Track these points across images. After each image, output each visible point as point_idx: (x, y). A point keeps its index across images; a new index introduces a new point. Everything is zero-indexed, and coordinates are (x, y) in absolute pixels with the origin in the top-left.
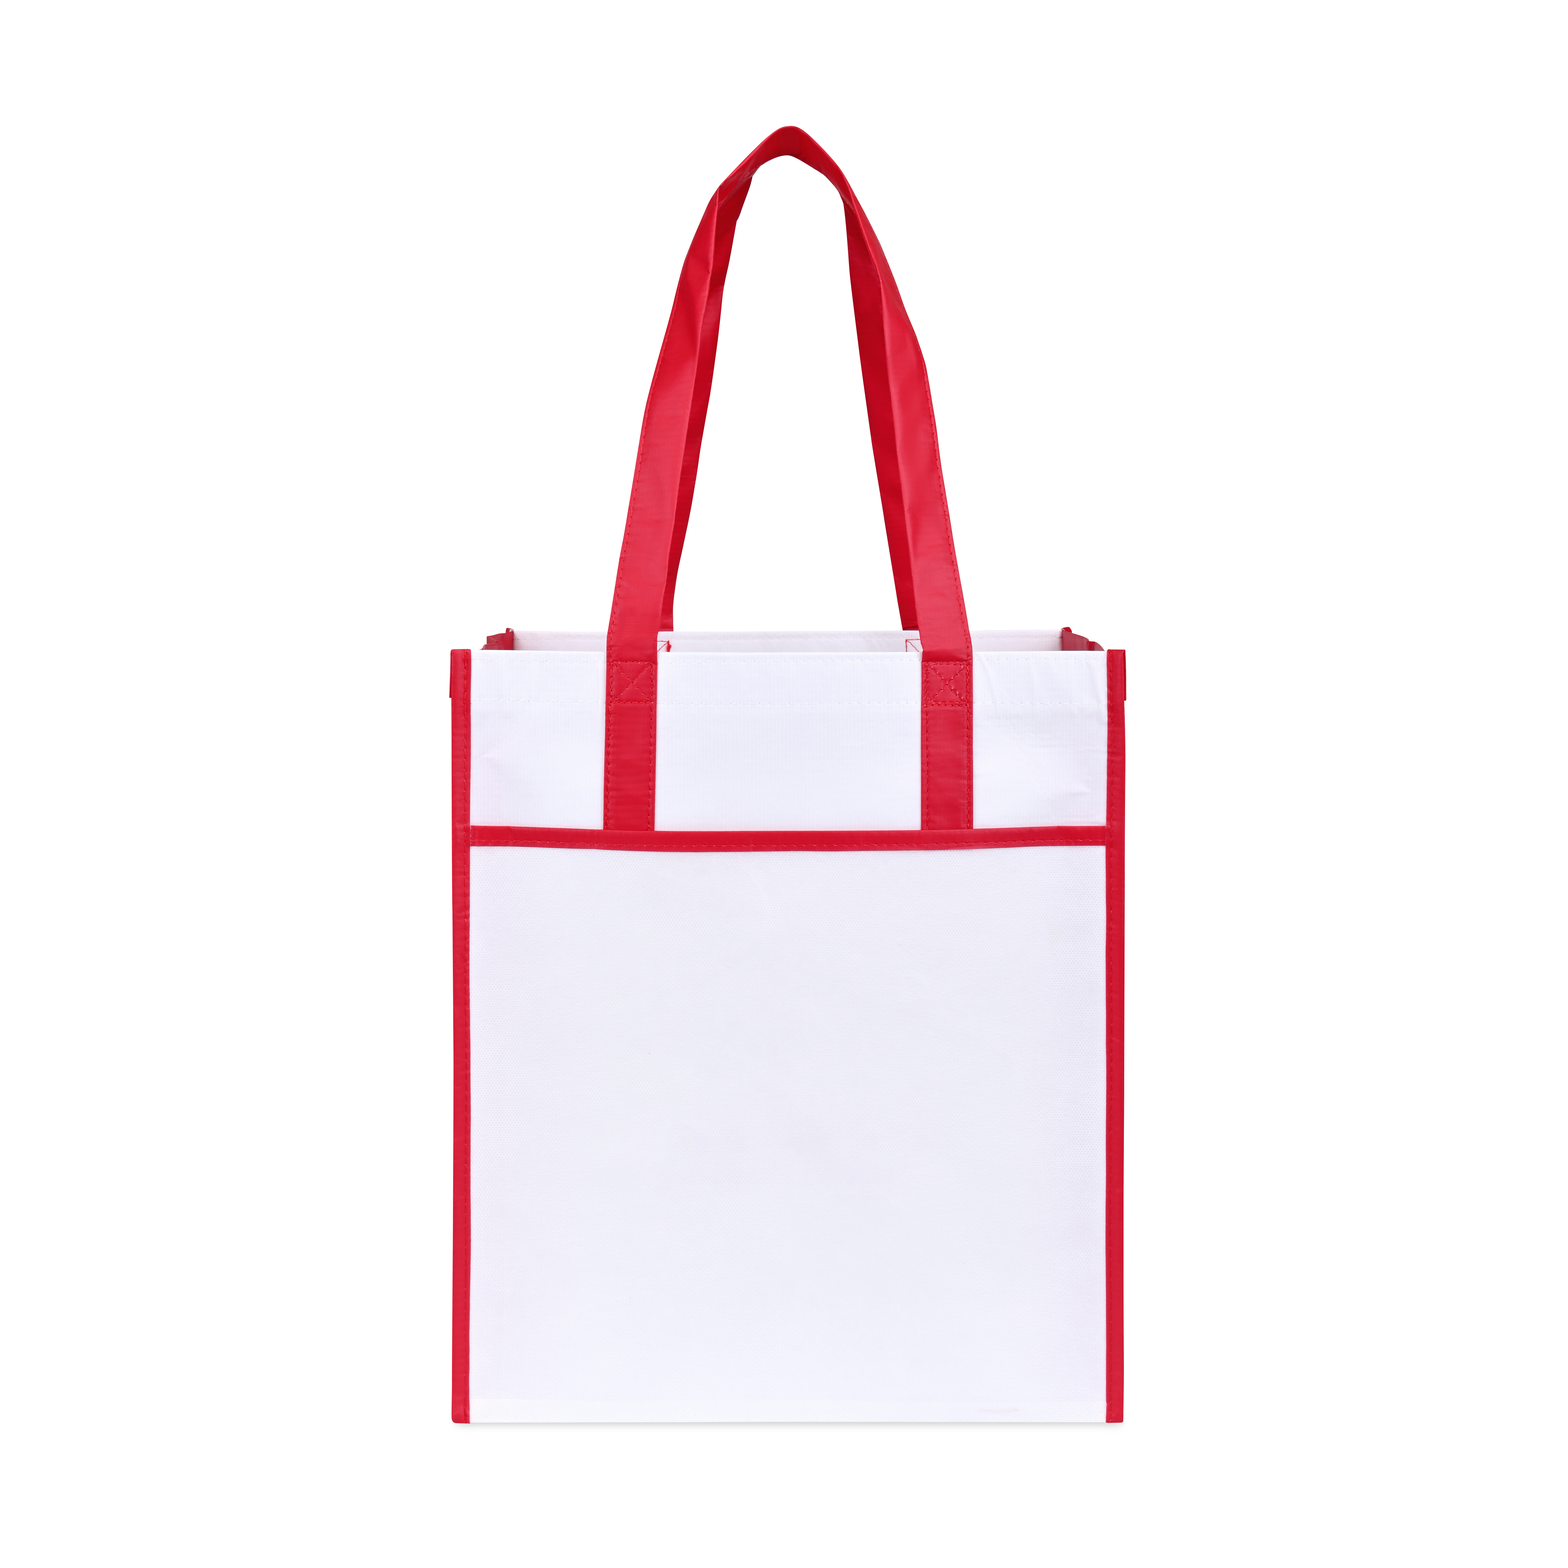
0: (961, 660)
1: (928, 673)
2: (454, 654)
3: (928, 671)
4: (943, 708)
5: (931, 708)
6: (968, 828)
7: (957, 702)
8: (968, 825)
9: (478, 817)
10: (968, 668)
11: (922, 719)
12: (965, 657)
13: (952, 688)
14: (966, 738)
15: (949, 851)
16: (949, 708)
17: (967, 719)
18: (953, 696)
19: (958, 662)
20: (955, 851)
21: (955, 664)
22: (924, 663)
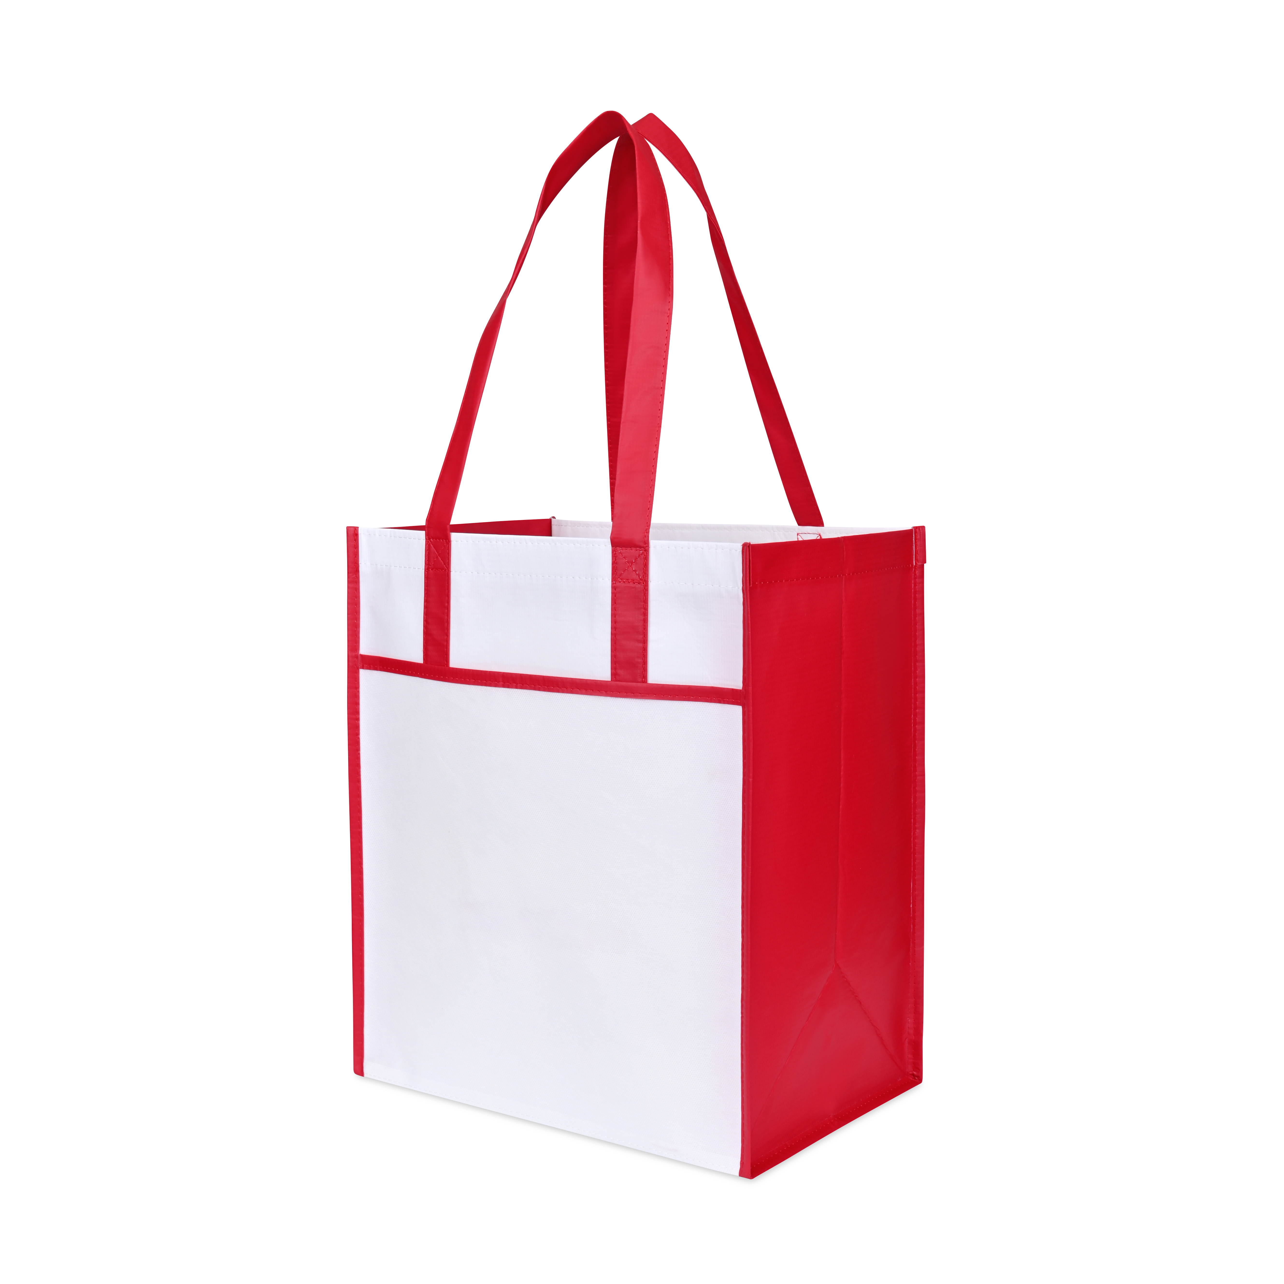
0: (640, 547)
1: (617, 556)
2: (348, 528)
3: (616, 554)
4: (627, 584)
5: (618, 584)
6: (643, 682)
7: (636, 580)
8: (644, 679)
9: (365, 649)
10: (645, 553)
11: (612, 593)
12: (642, 544)
13: (634, 569)
14: (643, 610)
15: (628, 699)
16: (631, 585)
17: (643, 594)
18: (635, 576)
19: (638, 548)
20: (632, 699)
21: (636, 550)
22: (613, 548)
